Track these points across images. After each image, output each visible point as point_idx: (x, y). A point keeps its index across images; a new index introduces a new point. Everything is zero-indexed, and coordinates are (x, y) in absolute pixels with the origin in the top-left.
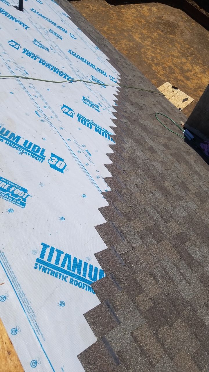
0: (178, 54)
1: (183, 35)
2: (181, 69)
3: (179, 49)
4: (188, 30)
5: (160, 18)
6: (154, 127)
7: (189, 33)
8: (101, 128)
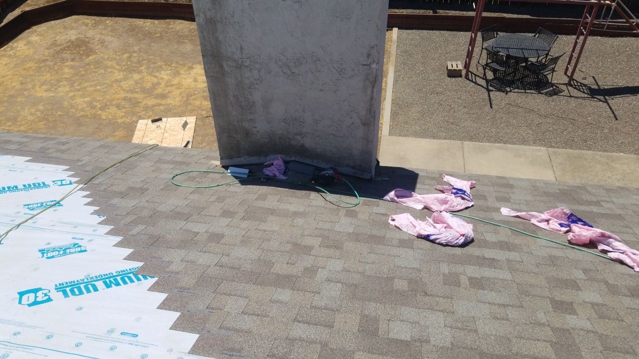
0: (122, 73)
1: (107, 45)
2: (143, 90)
3: (118, 67)
4: (108, 35)
5: (54, 44)
6: (186, 202)
7: (113, 38)
8: (112, 274)
